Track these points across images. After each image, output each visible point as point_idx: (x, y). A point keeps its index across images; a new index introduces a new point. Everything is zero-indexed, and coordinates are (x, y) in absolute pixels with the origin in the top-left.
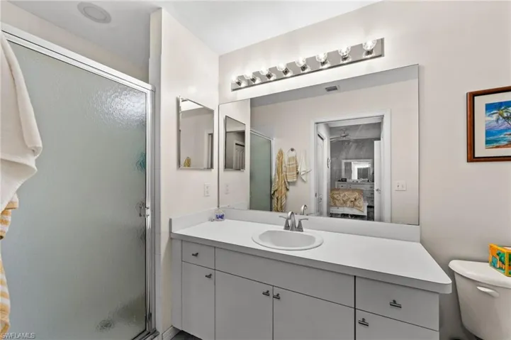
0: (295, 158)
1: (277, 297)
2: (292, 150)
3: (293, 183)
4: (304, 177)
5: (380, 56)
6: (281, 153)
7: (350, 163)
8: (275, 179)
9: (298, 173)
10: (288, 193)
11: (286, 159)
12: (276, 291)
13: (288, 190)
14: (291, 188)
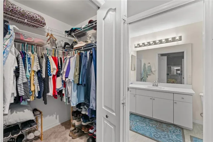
0: (150, 66)
1: (154, 99)
2: (149, 63)
3: (150, 75)
4: (154, 73)
5: (181, 40)
6: (145, 64)
7: (171, 67)
8: (143, 73)
9: (151, 71)
10: (147, 78)
11: (147, 66)
12: (153, 98)
13: (147, 77)
14: (148, 76)
